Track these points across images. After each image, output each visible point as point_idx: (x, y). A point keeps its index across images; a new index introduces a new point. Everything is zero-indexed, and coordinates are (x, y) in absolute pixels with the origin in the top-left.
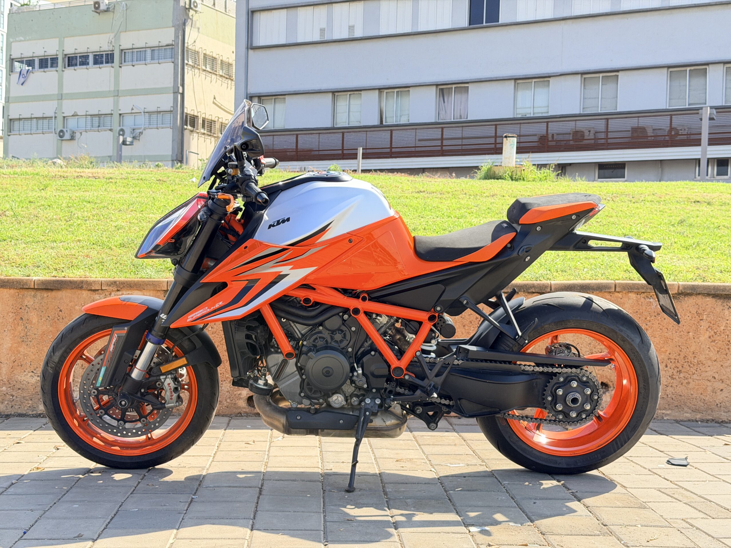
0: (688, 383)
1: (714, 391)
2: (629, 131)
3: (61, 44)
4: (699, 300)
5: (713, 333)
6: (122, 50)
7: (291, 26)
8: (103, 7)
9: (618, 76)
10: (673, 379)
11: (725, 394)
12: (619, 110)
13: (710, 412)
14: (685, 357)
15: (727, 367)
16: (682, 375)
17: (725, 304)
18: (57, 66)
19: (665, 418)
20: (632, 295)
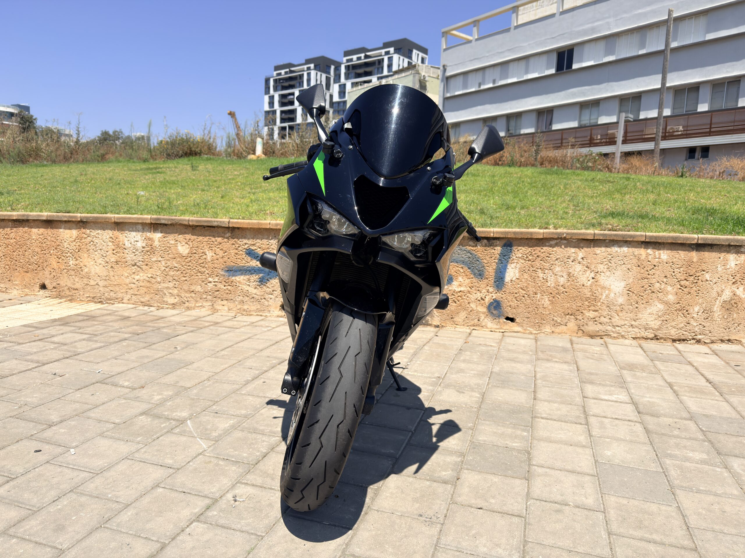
7: (465, 83)
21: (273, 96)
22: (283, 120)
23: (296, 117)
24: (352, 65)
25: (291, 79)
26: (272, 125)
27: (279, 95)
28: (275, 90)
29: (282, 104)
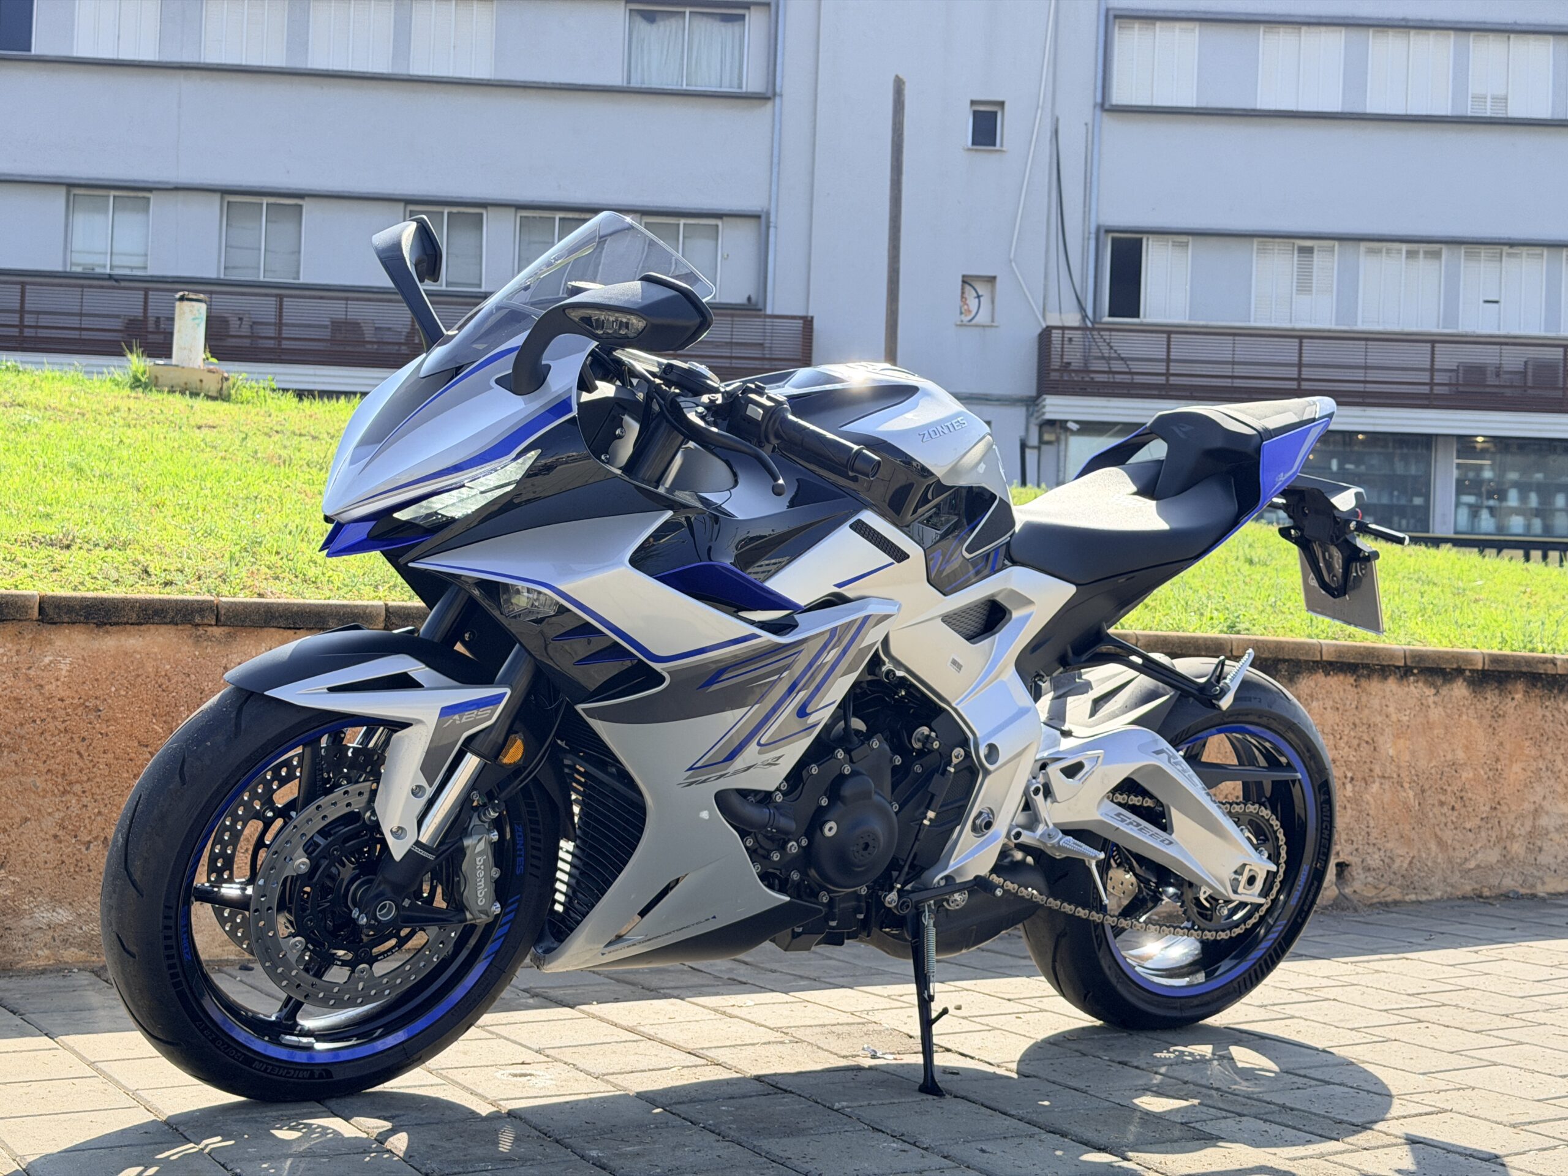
2: (326, 327)
9: (301, 206)
12: (303, 279)
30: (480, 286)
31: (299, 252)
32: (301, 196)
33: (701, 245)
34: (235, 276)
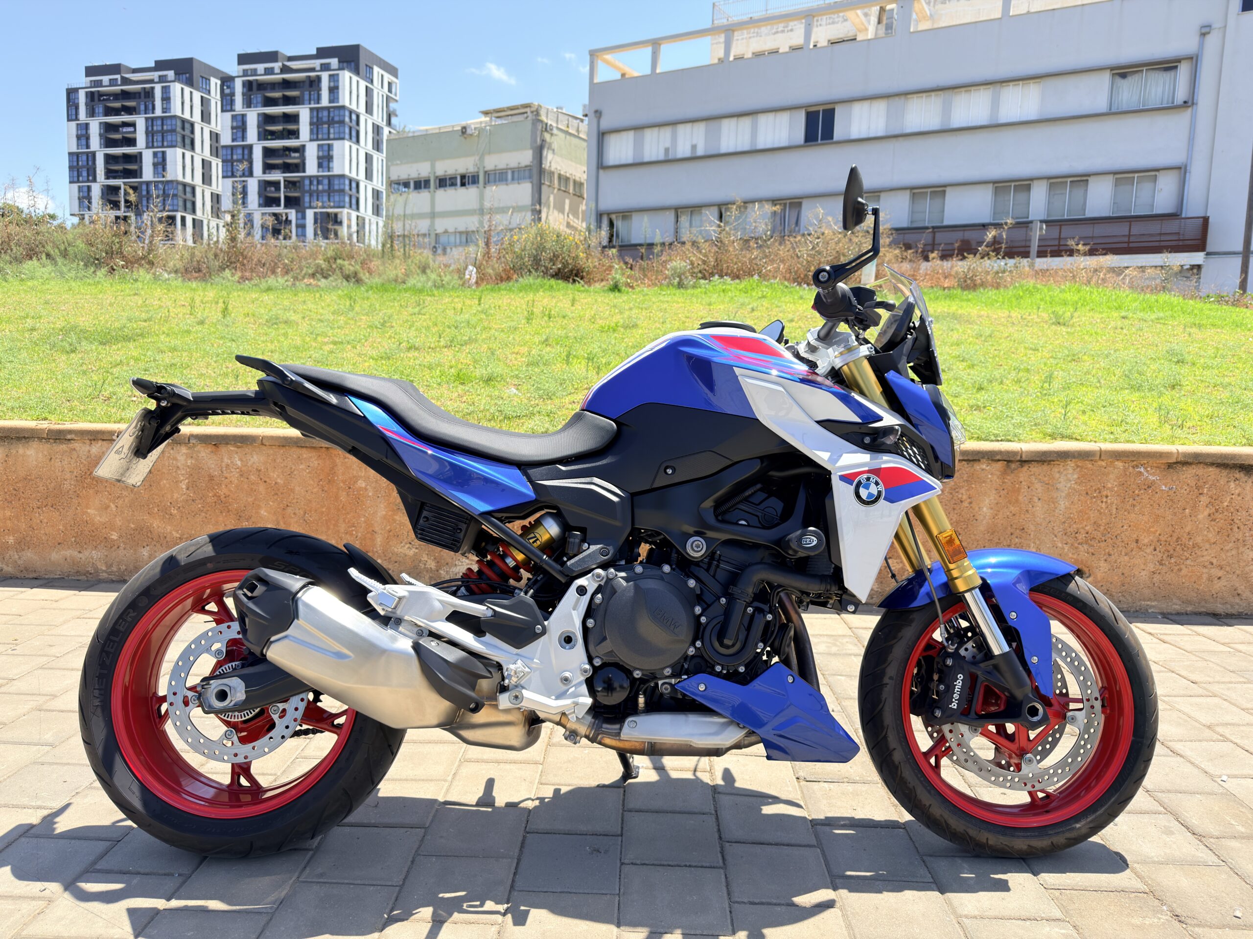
0: (1180, 570)
1: (1210, 579)
3: (433, 166)
4: (1200, 471)
5: (1213, 510)
6: (486, 172)
7: (638, 145)
8: (469, 131)
9: (945, 191)
10: (1161, 564)
11: (1223, 582)
12: (945, 223)
13: (1203, 603)
14: (1178, 538)
15: (1228, 551)
16: (1173, 560)
17: (1231, 475)
18: (429, 187)
19: (1150, 611)
20: (1119, 464)
21: (87, 126)
22: (109, 174)
23: (141, 168)
24: (257, 80)
25: (125, 95)
26: (88, 181)
27: (100, 123)
28: (91, 113)
29: (109, 143)
30: (1028, 218)
31: (943, 211)
32: (945, 186)
33: (1147, 186)
34: (914, 225)
